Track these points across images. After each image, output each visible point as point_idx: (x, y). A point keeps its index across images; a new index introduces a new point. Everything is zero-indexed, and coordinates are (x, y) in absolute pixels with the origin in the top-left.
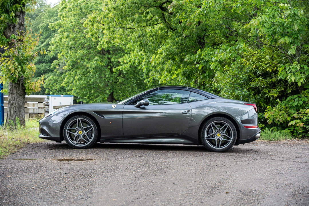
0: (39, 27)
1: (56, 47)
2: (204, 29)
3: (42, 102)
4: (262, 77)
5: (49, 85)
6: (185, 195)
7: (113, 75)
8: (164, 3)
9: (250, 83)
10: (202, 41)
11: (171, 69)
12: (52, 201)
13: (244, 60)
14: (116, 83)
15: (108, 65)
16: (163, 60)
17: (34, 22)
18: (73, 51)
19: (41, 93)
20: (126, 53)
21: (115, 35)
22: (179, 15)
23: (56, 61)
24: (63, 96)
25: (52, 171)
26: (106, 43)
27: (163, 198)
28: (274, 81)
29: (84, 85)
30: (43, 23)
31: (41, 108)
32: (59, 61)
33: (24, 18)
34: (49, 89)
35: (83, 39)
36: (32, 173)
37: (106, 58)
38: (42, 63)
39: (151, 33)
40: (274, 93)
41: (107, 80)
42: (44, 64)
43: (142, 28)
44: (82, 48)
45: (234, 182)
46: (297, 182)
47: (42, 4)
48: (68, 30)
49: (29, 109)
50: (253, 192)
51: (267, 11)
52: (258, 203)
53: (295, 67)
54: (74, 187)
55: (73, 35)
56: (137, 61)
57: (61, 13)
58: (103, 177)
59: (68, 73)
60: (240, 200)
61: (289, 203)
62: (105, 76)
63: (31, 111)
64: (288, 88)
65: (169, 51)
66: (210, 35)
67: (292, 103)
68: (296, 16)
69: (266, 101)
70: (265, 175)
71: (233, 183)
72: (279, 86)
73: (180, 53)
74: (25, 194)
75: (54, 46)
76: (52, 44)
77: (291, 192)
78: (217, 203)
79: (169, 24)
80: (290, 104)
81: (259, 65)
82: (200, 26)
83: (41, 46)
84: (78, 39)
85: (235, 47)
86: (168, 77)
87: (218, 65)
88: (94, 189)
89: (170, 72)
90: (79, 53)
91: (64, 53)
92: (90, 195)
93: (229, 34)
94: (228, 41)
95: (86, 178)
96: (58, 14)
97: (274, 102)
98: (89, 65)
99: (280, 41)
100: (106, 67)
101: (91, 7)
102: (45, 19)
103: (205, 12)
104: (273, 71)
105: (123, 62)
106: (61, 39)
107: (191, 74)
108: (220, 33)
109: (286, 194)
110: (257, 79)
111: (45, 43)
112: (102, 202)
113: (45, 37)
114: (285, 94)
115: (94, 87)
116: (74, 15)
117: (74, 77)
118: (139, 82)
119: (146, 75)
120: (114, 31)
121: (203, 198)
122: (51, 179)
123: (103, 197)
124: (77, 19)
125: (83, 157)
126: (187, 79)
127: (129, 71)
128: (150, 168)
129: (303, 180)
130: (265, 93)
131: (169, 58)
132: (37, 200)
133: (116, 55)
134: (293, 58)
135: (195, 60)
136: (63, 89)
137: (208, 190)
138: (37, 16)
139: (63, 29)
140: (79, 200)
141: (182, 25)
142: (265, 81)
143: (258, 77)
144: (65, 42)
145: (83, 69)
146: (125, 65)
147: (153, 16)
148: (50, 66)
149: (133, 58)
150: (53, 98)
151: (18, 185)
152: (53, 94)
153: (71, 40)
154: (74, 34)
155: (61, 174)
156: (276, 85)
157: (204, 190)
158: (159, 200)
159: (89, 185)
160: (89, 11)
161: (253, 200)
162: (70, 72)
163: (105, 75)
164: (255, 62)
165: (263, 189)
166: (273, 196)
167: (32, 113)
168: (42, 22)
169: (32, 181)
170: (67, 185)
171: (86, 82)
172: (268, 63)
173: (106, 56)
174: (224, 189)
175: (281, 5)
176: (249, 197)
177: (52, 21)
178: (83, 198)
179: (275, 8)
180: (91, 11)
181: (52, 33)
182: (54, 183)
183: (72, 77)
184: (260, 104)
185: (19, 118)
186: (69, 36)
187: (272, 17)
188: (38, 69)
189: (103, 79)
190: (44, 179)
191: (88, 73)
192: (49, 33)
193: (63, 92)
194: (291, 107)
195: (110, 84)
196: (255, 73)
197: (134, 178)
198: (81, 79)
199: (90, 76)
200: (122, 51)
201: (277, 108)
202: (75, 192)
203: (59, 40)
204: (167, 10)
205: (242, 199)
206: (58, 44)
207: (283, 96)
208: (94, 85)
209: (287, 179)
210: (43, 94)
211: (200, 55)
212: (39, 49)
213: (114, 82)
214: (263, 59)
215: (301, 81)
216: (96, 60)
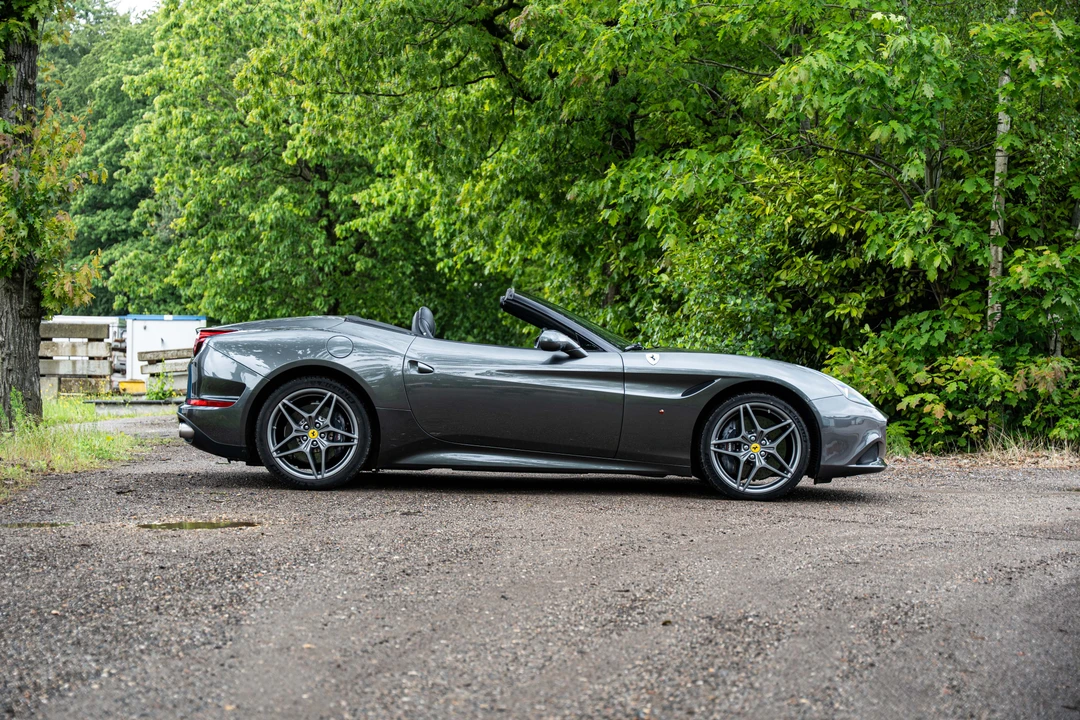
0: (90, 91)
1: (148, 157)
2: (631, 95)
3: (102, 340)
4: (814, 254)
5: (126, 283)
6: (533, 630)
7: (337, 247)
8: (498, 12)
9: (778, 273)
10: (626, 135)
11: (526, 229)
12: (113, 652)
13: (757, 198)
14: (347, 273)
15: (320, 215)
16: (496, 198)
17: (74, 72)
18: (204, 169)
19: (100, 309)
20: (379, 175)
21: (341, 117)
22: (548, 50)
23: (148, 200)
24: (170, 317)
25: (118, 560)
26: (310, 142)
27: (463, 640)
28: (853, 267)
29: (240, 283)
30: (104, 76)
31: (99, 358)
32: (159, 203)
33: (34, 64)
34: (125, 294)
35: (237, 130)
36: (55, 567)
37: (314, 193)
38: (104, 209)
39: (459, 109)
40: (852, 306)
41: (315, 265)
42: (110, 213)
43: (428, 95)
44: (234, 158)
45: (696, 591)
46: (895, 588)
47: (103, 14)
48: (187, 98)
49: (57, 362)
50: (750, 619)
51: (831, 36)
52: (759, 654)
53: (917, 220)
54: (186, 610)
55: (201, 115)
56: (412, 201)
57: (163, 43)
58: (282, 577)
59: (187, 241)
60: (702, 644)
61: (854, 651)
62: (311, 250)
63: (64, 369)
64: (901, 289)
65: (515, 169)
66: (651, 116)
67: (913, 339)
68: (925, 56)
69: (830, 332)
70: (798, 567)
71: (691, 593)
72: (870, 284)
73: (554, 174)
74: (26, 631)
75: (141, 150)
76: (135, 145)
77: (869, 621)
78: (629, 654)
79: (517, 80)
80: (905, 341)
81: (806, 215)
82: (616, 87)
83: (98, 152)
84: (221, 131)
85: (731, 157)
86: (515, 255)
87: (671, 214)
88: (248, 615)
89: (520, 239)
90: (221, 174)
91: (175, 175)
92: (233, 634)
93: (714, 113)
94: (709, 135)
95: (226, 582)
96: (154, 47)
97: (855, 335)
98: (256, 216)
99: (874, 137)
100: (312, 222)
101: (263, 23)
102: (112, 62)
103: (630, 37)
104: (851, 235)
105: (369, 204)
106: (163, 130)
107: (589, 243)
108: (682, 108)
109: (852, 626)
110: (799, 260)
111: (111, 143)
112: (268, 653)
113: (113, 122)
114: (891, 309)
115: (273, 289)
116: (207, 49)
117: (206, 254)
118: (424, 272)
119: (442, 245)
120: (335, 103)
121: (589, 639)
122: (115, 585)
123: (274, 637)
124: (216, 63)
125: (224, 516)
126: (576, 262)
127: (388, 233)
128: (434, 550)
129: (916, 582)
130: (828, 307)
131: (517, 192)
132: (64, 648)
133: (346, 183)
134: (914, 193)
135: (601, 197)
136: (173, 294)
137: (608, 616)
138: (85, 51)
139: (170, 95)
140: (198, 647)
141: (559, 82)
142: (824, 268)
143: (801, 255)
144: (175, 139)
145: (236, 228)
146: (376, 214)
147: (463, 54)
148: (129, 219)
149: (399, 192)
150: (139, 325)
151: (9, 603)
152: (140, 311)
153: (198, 132)
154: (207, 112)
155: (147, 571)
156: (863, 281)
157: (595, 616)
158: (447, 646)
159: (232, 601)
160: (254, 36)
161: (745, 645)
162: (193, 240)
163: (310, 247)
164: (794, 206)
165: (781, 612)
166: (808, 632)
167: (71, 376)
168: (100, 74)
169: (52, 593)
170: (163, 602)
171: (248, 271)
172: (835, 210)
173: (313, 184)
174: (660, 613)
175: (879, 16)
176: (733, 635)
177: (136, 70)
178: (209, 643)
179: (858, 26)
180: (262, 34)
181: (136, 108)
182: (123, 599)
183: (200, 256)
184: (810, 342)
185: (20, 393)
186: (190, 120)
187: (847, 58)
188: (91, 227)
189: (305, 261)
190: (90, 585)
191: (253, 241)
192: (127, 108)
193: (172, 304)
194: (910, 352)
195: (325, 278)
196: (794, 241)
197: (378, 580)
198: (231, 261)
199: (261, 250)
200: (365, 168)
201: (863, 354)
202: (187, 624)
203: (155, 133)
204: (510, 33)
205: (711, 641)
206: (154, 147)
207: (881, 315)
208: (273, 279)
209: (866, 579)
210: (108, 312)
211: (616, 182)
212: (91, 161)
213: (341, 272)
214: (818, 197)
215: (937, 262)
216: (280, 199)
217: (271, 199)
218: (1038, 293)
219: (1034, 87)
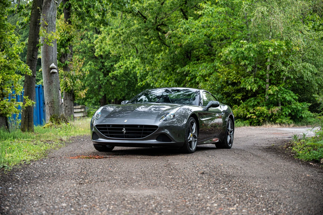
4: (231, 85)
7: (107, 78)
9: (224, 89)
13: (219, 74)
15: (101, 69)
28: (239, 88)
37: (100, 62)
40: (239, 97)
41: (100, 83)
53: (251, 80)
56: (131, 67)
68: (251, 48)
69: (235, 102)
72: (242, 92)
73: (173, 64)
79: (163, 41)
80: (249, 103)
81: (229, 78)
85: (213, 64)
87: (201, 78)
97: (239, 102)
99: (242, 63)
100: (99, 70)
104: (238, 82)
114: (247, 97)
119: (139, 78)
130: (234, 97)
135: (185, 71)
141: (175, 45)
142: (233, 88)
143: (228, 86)
163: (99, 78)
164: (226, 76)
172: (234, 77)
175: (242, 41)
184: (230, 104)
189: (98, 82)
194: (250, 106)
195: (103, 86)
196: (227, 83)
201: (241, 106)
207: (245, 98)
214: (231, 74)
215: (255, 89)
216: (90, 65)
217: (87, 65)
218: (274, 95)
219: (272, 54)
